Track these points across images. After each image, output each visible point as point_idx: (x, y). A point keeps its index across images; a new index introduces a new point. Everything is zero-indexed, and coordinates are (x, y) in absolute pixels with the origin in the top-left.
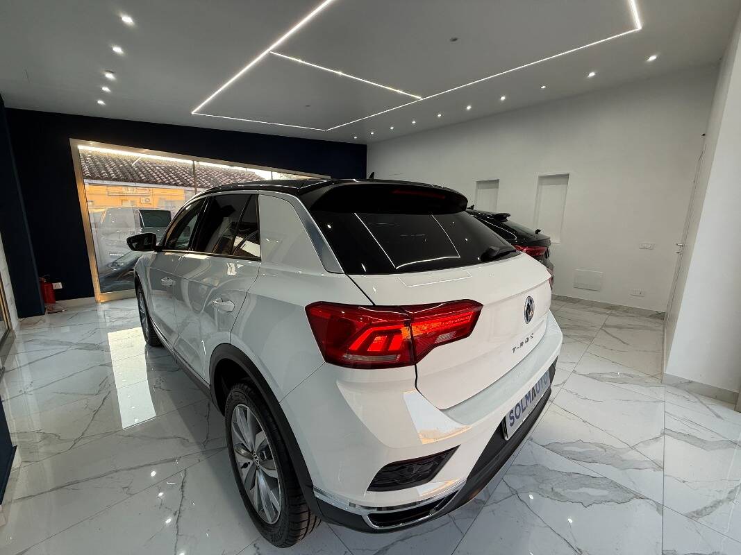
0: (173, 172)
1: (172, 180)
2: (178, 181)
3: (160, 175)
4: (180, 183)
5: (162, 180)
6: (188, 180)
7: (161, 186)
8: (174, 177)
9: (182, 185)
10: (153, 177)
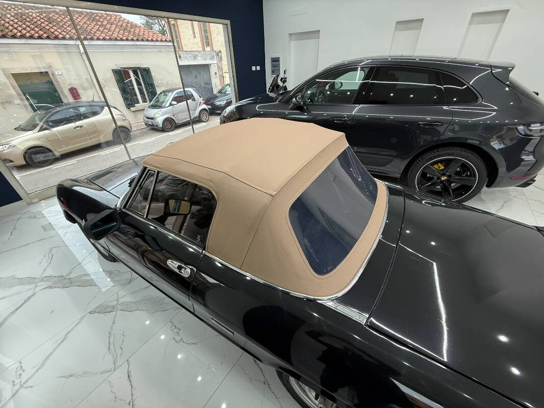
0: (28, 20)
1: (33, 32)
2: (41, 33)
3: (16, 26)
4: (45, 35)
5: (20, 32)
6: (52, 30)
7: (23, 41)
8: (33, 27)
9: (48, 38)
10: (7, 28)
